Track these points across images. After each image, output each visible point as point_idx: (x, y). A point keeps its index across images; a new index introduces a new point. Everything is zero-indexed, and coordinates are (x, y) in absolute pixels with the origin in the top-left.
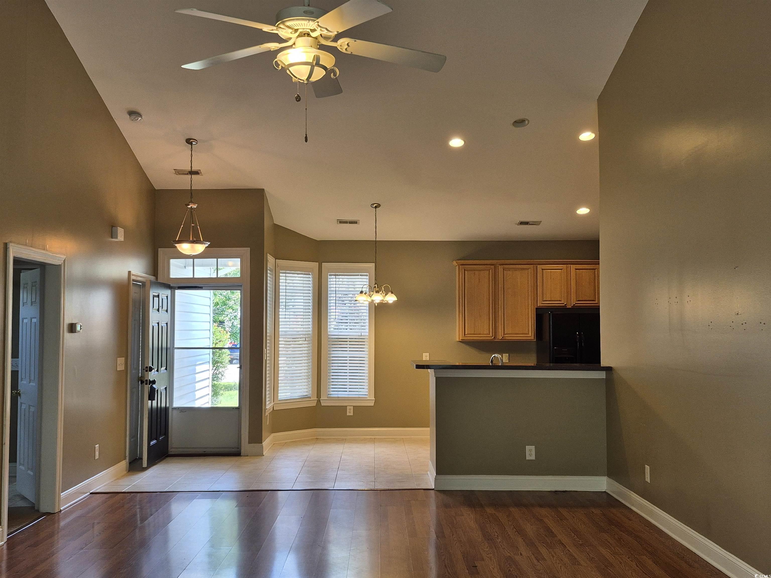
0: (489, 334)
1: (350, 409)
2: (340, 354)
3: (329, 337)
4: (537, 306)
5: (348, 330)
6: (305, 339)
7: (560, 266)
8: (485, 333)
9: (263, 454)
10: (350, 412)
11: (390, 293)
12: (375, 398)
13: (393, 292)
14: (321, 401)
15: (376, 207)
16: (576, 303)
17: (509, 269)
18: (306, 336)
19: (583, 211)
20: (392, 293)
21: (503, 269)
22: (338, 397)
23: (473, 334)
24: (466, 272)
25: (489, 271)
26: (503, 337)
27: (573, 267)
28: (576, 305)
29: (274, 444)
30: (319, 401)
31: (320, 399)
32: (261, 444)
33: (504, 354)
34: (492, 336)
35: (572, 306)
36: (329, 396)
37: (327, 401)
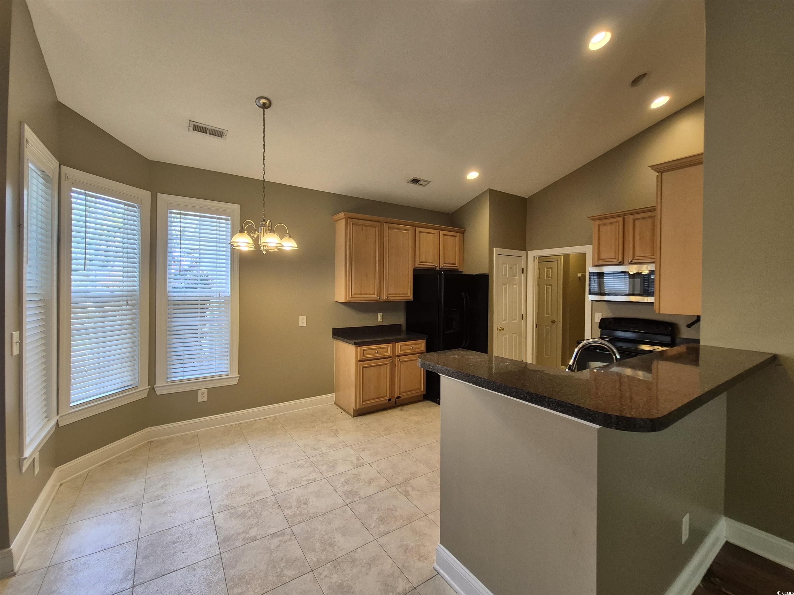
0: (375, 295)
1: (203, 393)
2: (188, 321)
3: (169, 298)
4: (415, 267)
5: (198, 289)
6: (125, 302)
7: (433, 231)
8: (371, 293)
9: (13, 571)
10: (203, 397)
11: (288, 236)
12: (239, 374)
13: (291, 235)
14: (155, 388)
15: (264, 106)
16: (444, 266)
17: (394, 228)
18: (129, 298)
19: (473, 175)
20: (290, 237)
21: (389, 228)
22: (184, 380)
23: (360, 295)
24: (354, 226)
25: (376, 228)
26: (387, 298)
27: (442, 232)
28: (444, 267)
29: (61, 485)
30: (152, 390)
31: (155, 386)
32: (7, 550)
33: (378, 314)
34: (378, 297)
35: (440, 268)
36: (168, 380)
37: (166, 388)
